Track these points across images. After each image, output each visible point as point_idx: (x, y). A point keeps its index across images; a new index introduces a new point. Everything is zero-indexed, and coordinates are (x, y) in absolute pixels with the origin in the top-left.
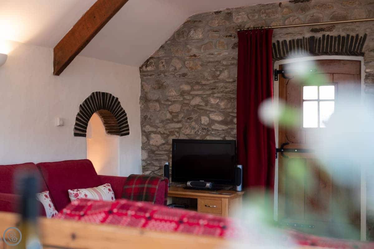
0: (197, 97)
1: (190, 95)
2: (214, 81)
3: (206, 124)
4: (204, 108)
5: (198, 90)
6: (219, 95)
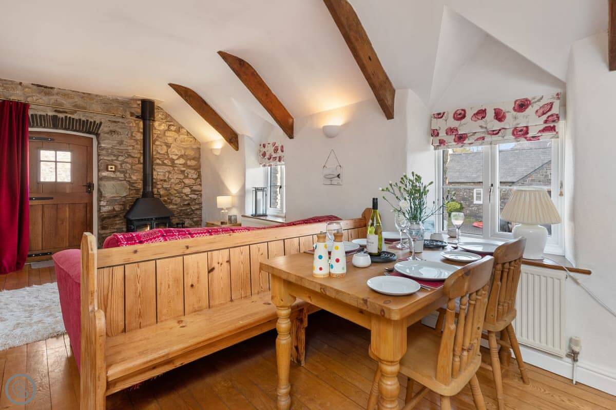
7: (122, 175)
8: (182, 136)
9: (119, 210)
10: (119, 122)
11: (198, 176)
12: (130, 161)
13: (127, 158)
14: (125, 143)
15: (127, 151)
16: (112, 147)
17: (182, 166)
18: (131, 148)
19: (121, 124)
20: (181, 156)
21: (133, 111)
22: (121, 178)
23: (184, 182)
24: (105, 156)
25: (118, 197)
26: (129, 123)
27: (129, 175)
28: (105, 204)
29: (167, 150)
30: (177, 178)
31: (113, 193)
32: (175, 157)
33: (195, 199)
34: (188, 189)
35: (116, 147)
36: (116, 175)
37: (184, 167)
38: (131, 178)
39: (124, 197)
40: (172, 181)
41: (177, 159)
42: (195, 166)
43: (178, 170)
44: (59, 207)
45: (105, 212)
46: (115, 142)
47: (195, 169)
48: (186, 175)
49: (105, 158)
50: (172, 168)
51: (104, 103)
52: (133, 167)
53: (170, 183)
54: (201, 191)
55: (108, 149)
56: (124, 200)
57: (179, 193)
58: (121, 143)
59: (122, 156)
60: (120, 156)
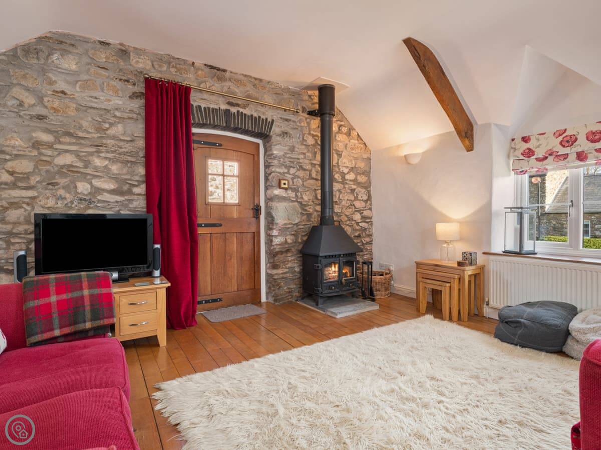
0: (67, 154)
1: (54, 150)
2: (99, 135)
3: (86, 193)
4: (82, 170)
5: (70, 144)
6: (110, 155)
7: (293, 195)
8: (352, 141)
9: (291, 242)
10: (290, 120)
11: (368, 196)
12: (302, 175)
13: (298, 170)
14: (296, 149)
15: (298, 161)
16: (284, 155)
17: (352, 183)
18: (302, 156)
19: (292, 123)
20: (352, 170)
21: (304, 106)
22: (293, 197)
23: (354, 205)
24: (277, 167)
25: (289, 224)
26: (300, 121)
27: (301, 194)
28: (277, 234)
29: (338, 160)
30: (348, 200)
31: (286, 220)
32: (346, 171)
33: (365, 229)
34: (359, 214)
35: (288, 155)
36: (288, 194)
37: (354, 184)
38: (302, 198)
39: (295, 224)
40: (344, 203)
41: (348, 173)
42: (365, 183)
43: (349, 189)
44: (227, 237)
45: (277, 245)
46: (287, 148)
47: (366, 188)
48: (355, 195)
49: (278, 170)
50: (342, 186)
51: (276, 93)
52: (305, 184)
53: (341, 206)
54: (371, 218)
55: (280, 157)
56: (295, 228)
57: (349, 220)
58: (292, 149)
59: (294, 168)
60: (291, 167)
